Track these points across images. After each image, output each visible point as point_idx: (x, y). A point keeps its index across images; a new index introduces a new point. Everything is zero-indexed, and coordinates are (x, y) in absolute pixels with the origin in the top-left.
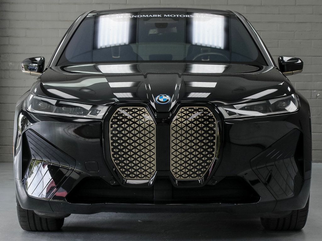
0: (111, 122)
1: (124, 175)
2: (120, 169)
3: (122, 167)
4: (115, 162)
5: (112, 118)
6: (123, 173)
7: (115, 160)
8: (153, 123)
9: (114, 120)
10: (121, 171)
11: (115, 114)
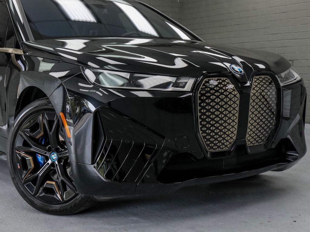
0: (199, 94)
1: (208, 148)
2: (205, 142)
3: (208, 140)
4: (202, 136)
5: (200, 89)
6: (208, 145)
7: (202, 133)
8: (237, 94)
9: (202, 92)
10: (206, 144)
11: (203, 86)
